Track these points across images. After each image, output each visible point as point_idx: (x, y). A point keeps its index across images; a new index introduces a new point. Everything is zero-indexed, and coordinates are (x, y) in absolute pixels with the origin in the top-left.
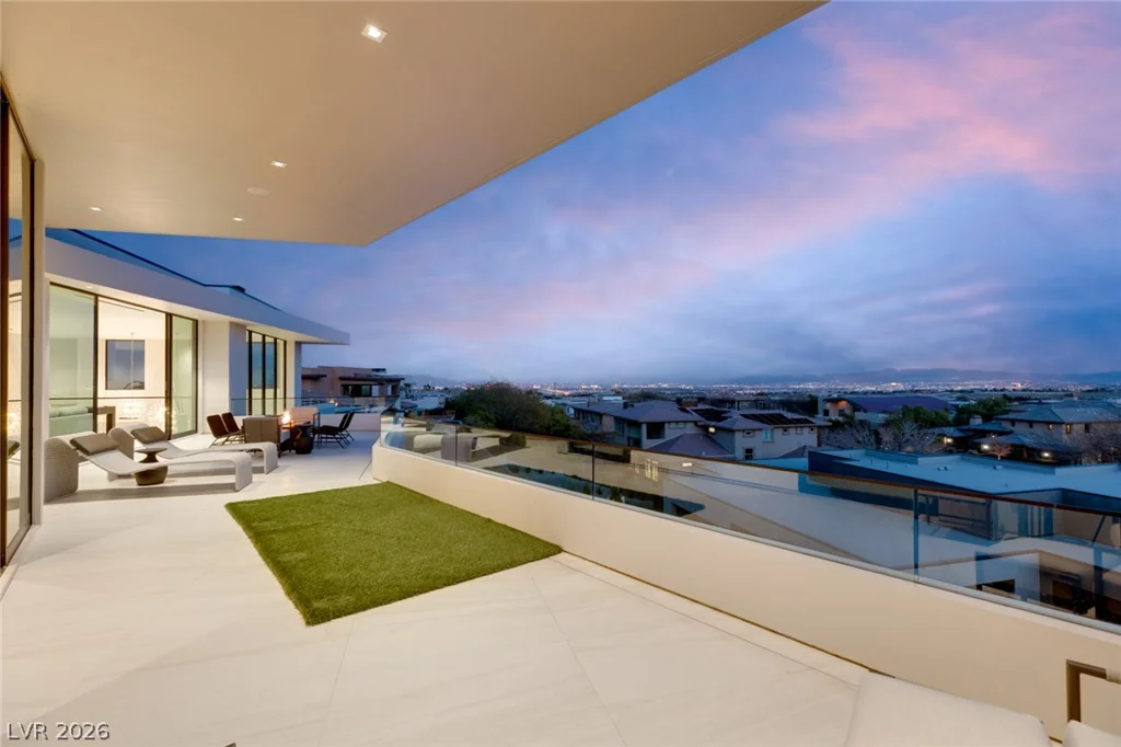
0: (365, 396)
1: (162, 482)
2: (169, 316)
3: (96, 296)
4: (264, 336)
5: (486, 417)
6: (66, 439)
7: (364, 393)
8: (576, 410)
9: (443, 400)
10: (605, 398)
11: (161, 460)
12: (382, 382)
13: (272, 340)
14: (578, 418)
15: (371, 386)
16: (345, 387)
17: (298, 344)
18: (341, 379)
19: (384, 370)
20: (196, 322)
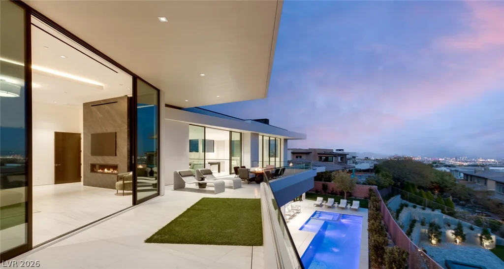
0: (330, 161)
1: (205, 188)
2: (231, 132)
3: (205, 127)
4: (270, 137)
5: (387, 175)
6: (178, 171)
7: (329, 160)
8: (466, 175)
9: (373, 165)
10: (491, 168)
11: (206, 181)
12: (336, 155)
13: (274, 139)
14: (467, 180)
15: (333, 157)
16: (321, 158)
17: (286, 140)
18: (319, 154)
19: (343, 150)
20: (241, 133)
